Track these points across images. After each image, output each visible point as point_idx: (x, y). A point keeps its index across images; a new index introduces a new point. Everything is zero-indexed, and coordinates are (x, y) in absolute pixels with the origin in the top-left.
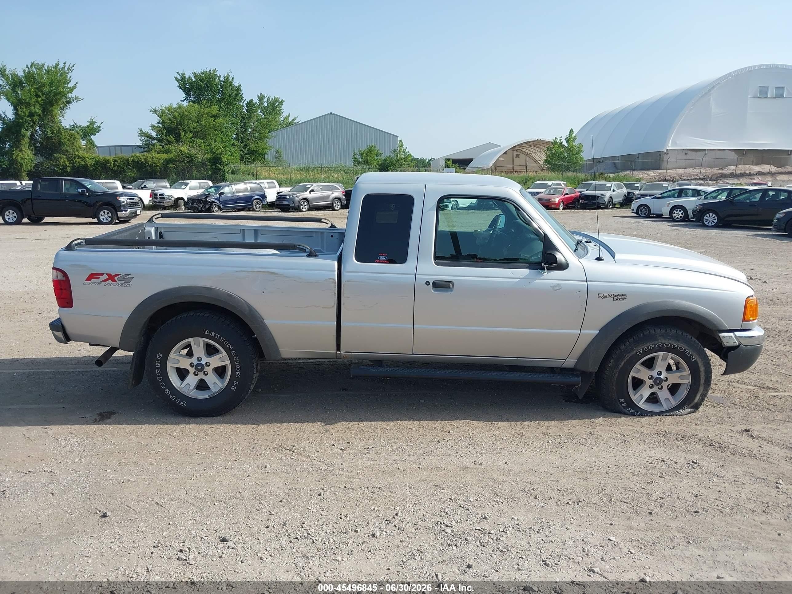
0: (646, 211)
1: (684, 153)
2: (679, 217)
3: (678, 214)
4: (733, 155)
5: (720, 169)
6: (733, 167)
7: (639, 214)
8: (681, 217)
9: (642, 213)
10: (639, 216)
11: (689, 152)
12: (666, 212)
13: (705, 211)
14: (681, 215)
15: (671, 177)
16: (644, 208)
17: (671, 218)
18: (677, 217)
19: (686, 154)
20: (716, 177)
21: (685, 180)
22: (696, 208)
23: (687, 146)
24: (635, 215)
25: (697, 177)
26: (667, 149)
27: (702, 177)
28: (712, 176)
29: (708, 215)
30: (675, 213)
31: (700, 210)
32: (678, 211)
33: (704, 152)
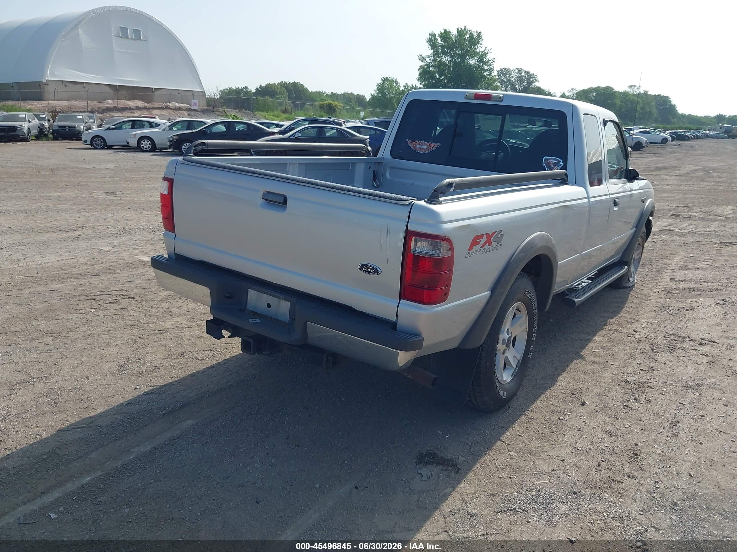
0: (102, 142)
1: (64, 84)
2: (147, 147)
3: (146, 145)
4: (108, 89)
5: (99, 102)
6: (110, 101)
7: (94, 146)
8: (149, 147)
9: (97, 145)
10: (95, 148)
11: (68, 84)
12: (133, 143)
13: (182, 141)
14: (149, 146)
15: (60, 109)
16: (99, 139)
17: (138, 149)
18: (145, 147)
19: (66, 86)
20: (102, 110)
21: (74, 112)
22: (173, 138)
23: (65, 78)
24: (90, 146)
25: (85, 110)
26: (47, 80)
27: (89, 109)
28: (98, 109)
29: (185, 145)
30: (142, 144)
31: (176, 140)
32: (146, 142)
33: (82, 86)
